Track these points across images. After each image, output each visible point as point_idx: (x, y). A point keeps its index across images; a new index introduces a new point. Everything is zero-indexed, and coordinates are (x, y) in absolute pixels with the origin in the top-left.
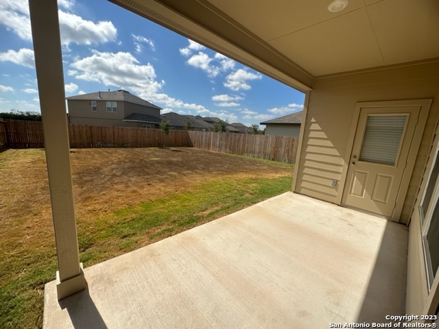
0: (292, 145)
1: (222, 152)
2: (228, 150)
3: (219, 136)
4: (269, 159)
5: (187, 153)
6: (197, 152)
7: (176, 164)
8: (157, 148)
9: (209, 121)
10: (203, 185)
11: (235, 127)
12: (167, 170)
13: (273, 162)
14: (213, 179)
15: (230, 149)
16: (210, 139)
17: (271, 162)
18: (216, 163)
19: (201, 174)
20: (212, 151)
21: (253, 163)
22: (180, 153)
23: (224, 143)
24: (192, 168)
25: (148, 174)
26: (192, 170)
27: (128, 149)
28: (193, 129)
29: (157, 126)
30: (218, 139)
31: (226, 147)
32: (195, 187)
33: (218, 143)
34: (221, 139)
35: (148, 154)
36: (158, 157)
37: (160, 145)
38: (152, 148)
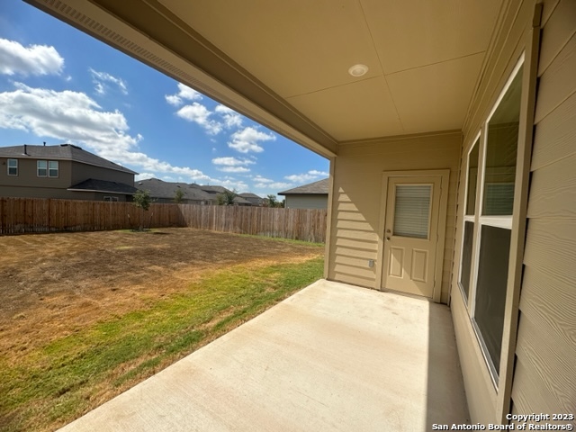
0: (318, 220)
1: (230, 233)
2: (238, 229)
3: (224, 211)
4: (292, 238)
5: (178, 236)
6: (194, 234)
7: (161, 253)
8: (128, 231)
9: (210, 190)
10: (204, 281)
11: (246, 199)
12: (145, 264)
13: (297, 242)
14: (218, 272)
15: (241, 228)
16: (211, 215)
17: (294, 242)
18: (222, 248)
19: (201, 265)
20: (216, 232)
21: (272, 244)
22: (167, 237)
23: (232, 220)
24: (187, 258)
25: (112, 272)
26: (187, 261)
27: (75, 235)
28: (185, 201)
29: (129, 198)
30: (223, 215)
31: (234, 225)
32: (193, 287)
33: (223, 220)
34: (227, 215)
35: (113, 241)
36: (131, 245)
37: (133, 226)
38: (119, 231)
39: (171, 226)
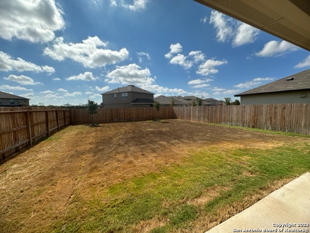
1: (201, 122)
2: (207, 120)
3: (197, 109)
4: (249, 126)
5: (173, 124)
6: (181, 123)
7: (165, 134)
8: (151, 121)
9: (188, 99)
11: (208, 102)
12: (158, 140)
16: (190, 112)
20: (193, 122)
22: (168, 124)
23: (202, 114)
24: (179, 138)
25: (143, 143)
28: (176, 105)
29: (152, 105)
30: (197, 112)
31: (204, 117)
33: (197, 115)
34: (199, 111)
35: (145, 126)
36: (152, 128)
37: (153, 119)
38: (148, 121)
39: (170, 118)
